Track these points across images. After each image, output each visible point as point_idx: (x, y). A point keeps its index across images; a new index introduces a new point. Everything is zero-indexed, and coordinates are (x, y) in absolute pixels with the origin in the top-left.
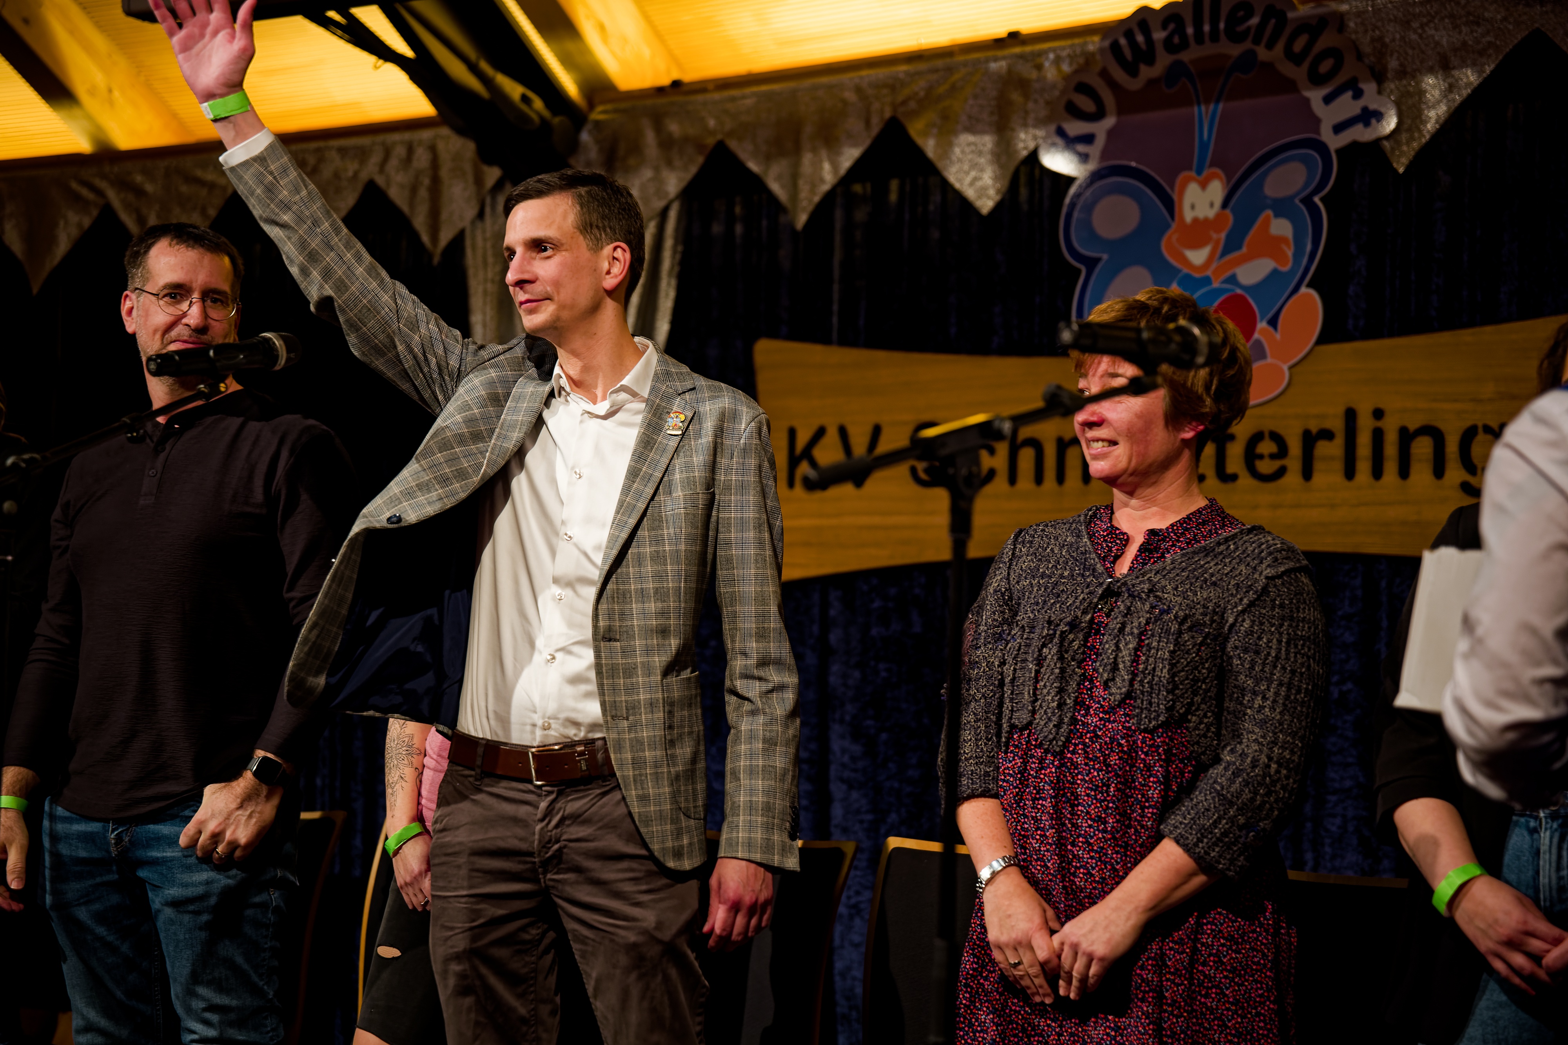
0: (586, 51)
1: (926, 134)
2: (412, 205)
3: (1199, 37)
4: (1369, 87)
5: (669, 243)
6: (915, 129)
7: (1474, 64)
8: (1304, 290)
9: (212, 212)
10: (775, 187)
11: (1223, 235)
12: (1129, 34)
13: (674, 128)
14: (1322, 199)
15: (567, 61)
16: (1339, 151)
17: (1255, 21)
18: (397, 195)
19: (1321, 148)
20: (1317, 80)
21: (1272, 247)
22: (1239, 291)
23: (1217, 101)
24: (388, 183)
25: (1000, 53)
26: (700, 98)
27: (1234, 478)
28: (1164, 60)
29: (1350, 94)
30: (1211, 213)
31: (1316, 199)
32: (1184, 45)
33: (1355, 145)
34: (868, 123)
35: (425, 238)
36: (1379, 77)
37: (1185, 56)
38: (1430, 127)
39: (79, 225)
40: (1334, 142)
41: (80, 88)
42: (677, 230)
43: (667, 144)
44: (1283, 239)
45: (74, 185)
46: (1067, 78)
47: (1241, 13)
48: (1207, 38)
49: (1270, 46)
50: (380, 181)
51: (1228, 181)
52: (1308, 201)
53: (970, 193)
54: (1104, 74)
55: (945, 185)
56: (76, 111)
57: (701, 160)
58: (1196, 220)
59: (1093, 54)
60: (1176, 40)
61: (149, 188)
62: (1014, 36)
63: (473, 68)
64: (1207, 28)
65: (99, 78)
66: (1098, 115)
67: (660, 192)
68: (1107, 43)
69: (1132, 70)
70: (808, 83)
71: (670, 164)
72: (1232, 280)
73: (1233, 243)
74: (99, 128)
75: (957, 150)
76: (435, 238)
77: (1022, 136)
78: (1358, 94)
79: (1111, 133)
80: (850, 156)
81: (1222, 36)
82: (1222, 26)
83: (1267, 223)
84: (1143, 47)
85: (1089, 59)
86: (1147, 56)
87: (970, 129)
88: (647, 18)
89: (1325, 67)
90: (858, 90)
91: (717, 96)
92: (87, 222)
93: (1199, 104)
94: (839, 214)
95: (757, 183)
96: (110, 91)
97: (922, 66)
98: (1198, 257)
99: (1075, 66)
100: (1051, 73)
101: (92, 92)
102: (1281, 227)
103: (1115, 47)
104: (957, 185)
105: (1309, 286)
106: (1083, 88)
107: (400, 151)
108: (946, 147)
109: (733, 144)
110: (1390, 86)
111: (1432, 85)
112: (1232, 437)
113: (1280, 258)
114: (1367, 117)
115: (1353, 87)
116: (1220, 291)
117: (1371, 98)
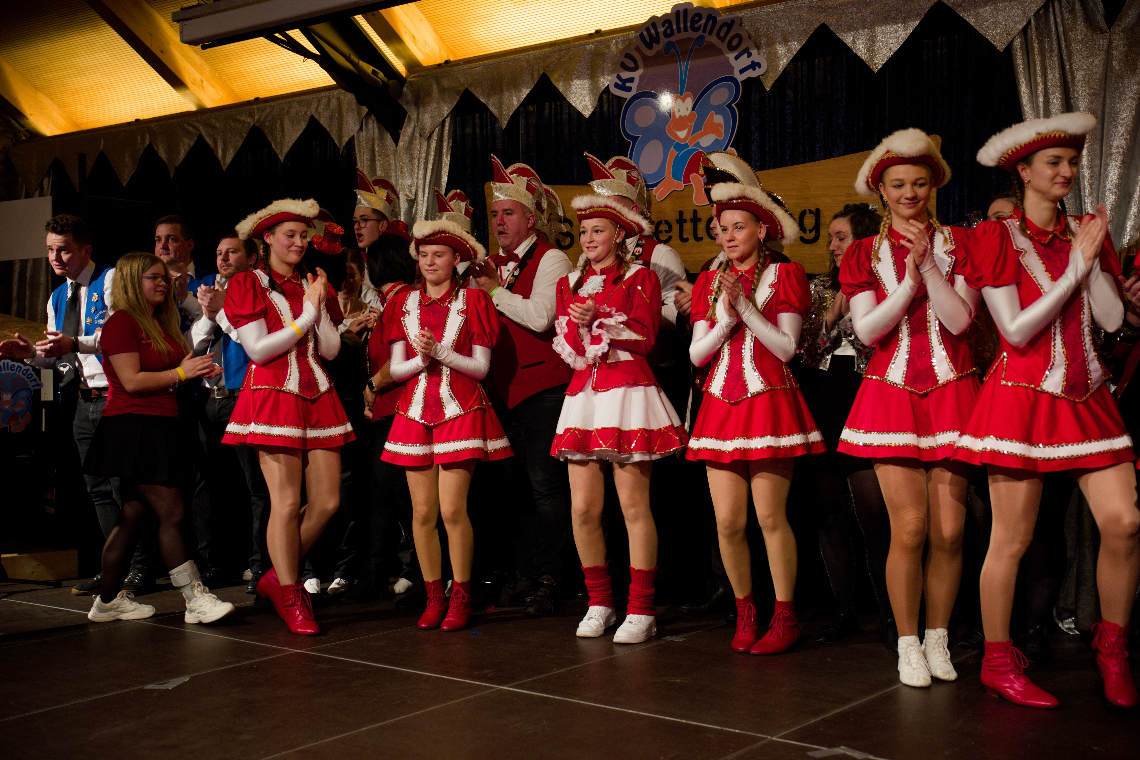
0: (407, 49)
1: (558, 81)
2: (330, 126)
3: (679, 30)
4: (754, 52)
5: (446, 137)
6: (553, 79)
7: (798, 40)
8: (729, 148)
9: (245, 135)
10: (492, 109)
11: (693, 123)
12: (648, 30)
13: (445, 83)
14: (735, 105)
15: (398, 54)
16: (742, 82)
17: (703, 22)
18: (324, 122)
19: (734, 81)
20: (732, 49)
21: (714, 128)
22: (701, 150)
23: (688, 60)
24: (319, 116)
25: (590, 41)
26: (456, 68)
27: (701, 239)
28: (663, 40)
29: (746, 55)
30: (687, 113)
31: (733, 105)
32: (672, 34)
33: (749, 79)
34: (532, 76)
35: (336, 142)
36: (758, 47)
37: (673, 39)
38: (781, 69)
39: (189, 144)
40: (741, 78)
41: (188, 81)
42: (449, 131)
43: (443, 91)
44: (719, 125)
45: (186, 126)
46: (621, 51)
47: (697, 18)
48: (682, 30)
49: (710, 33)
50: (316, 116)
51: (694, 97)
52: (729, 106)
53: (579, 108)
54: (637, 49)
55: (569, 104)
56: (187, 92)
57: (458, 98)
58: (680, 117)
59: (632, 39)
60: (669, 32)
61: (218, 125)
62: (598, 32)
63: (348, 59)
64: (682, 26)
65: (197, 76)
66: (635, 69)
67: (440, 114)
68: (638, 34)
69: (650, 47)
70: (504, 59)
71: (444, 100)
72: (698, 145)
73: (697, 128)
74: (198, 99)
75: (573, 88)
76: (340, 141)
77: (602, 80)
78: (749, 55)
79: (642, 77)
80: (525, 92)
81: (689, 29)
82: (689, 24)
83: (712, 117)
84: (654, 35)
85: (630, 41)
86: (656, 40)
87: (578, 78)
88: (436, 32)
89: (734, 43)
90: (528, 61)
91: (464, 67)
92: (192, 143)
93: (680, 62)
94: (522, 121)
95: (484, 108)
96: (202, 81)
97: (556, 48)
98: (682, 134)
99: (624, 46)
100: (613, 48)
101: (194, 82)
102: (719, 119)
103: (642, 36)
104: (574, 105)
105: (731, 147)
106: (628, 56)
107: (324, 101)
108: (568, 87)
109: (472, 90)
110: (763, 50)
111: (781, 50)
112: (700, 220)
113: (718, 134)
114: (754, 65)
115: (747, 51)
116: (692, 150)
117: (756, 56)
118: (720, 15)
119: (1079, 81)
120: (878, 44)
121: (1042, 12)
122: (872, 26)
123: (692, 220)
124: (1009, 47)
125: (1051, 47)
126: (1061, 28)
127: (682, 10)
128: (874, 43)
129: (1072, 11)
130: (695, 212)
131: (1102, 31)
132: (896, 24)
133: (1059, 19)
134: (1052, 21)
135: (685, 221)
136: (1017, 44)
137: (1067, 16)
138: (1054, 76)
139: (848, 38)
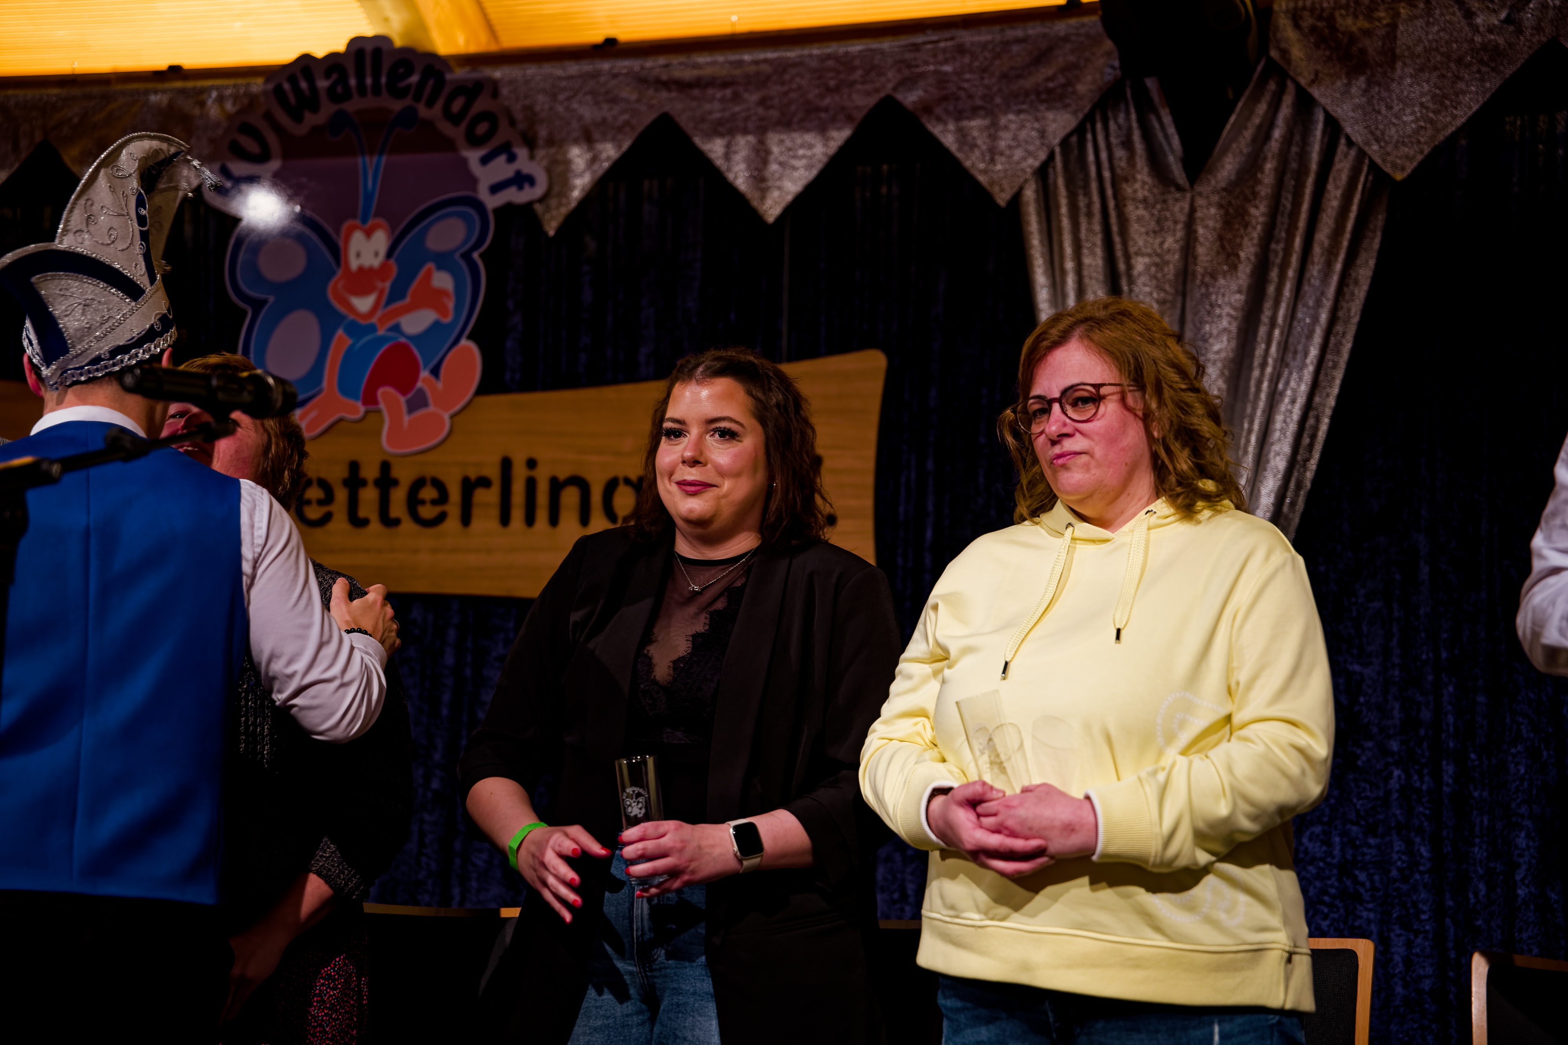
3: (362, 89)
4: (522, 153)
6: (68, 154)
7: (613, 140)
8: (464, 342)
11: (387, 285)
12: (292, 80)
14: (481, 256)
16: (496, 211)
17: (414, 79)
19: (479, 206)
20: (474, 141)
21: (433, 299)
22: (403, 340)
23: (381, 154)
25: (160, 86)
27: (396, 522)
28: (328, 109)
29: (504, 157)
30: (376, 263)
31: (476, 255)
32: (347, 95)
33: (510, 206)
34: (16, 146)
36: (531, 143)
37: (348, 107)
38: (576, 194)
40: (492, 202)
44: (444, 292)
46: (230, 117)
47: (401, 70)
48: (369, 91)
49: (430, 104)
51: (393, 232)
52: (467, 256)
54: (268, 116)
58: (361, 269)
59: (257, 96)
60: (339, 89)
62: (175, 71)
64: (369, 81)
66: (263, 158)
68: (270, 86)
69: (296, 116)
72: (397, 328)
73: (397, 293)
78: (512, 158)
79: (276, 177)
81: (384, 91)
82: (383, 80)
83: (429, 275)
84: (307, 93)
85: (253, 99)
86: (311, 102)
89: (482, 128)
93: (363, 155)
97: (76, 91)
98: (363, 304)
99: (237, 107)
100: (214, 111)
102: (443, 280)
103: (278, 91)
105: (470, 337)
106: (247, 129)
110: (541, 153)
111: (577, 155)
112: (395, 483)
113: (441, 310)
114: (521, 180)
115: (507, 151)
116: (383, 340)
117: (524, 163)
118: (451, 70)
119: (1140, 274)
120: (774, 167)
121: (1074, 139)
122: (761, 131)
123: (377, 483)
124: (1016, 199)
125: (1089, 205)
126: (1107, 174)
127: (369, 48)
128: (765, 162)
129: (1128, 144)
130: (385, 467)
131: (1179, 188)
132: (808, 130)
133: (1104, 155)
134: (1091, 157)
135: (364, 483)
136: (1029, 194)
137: (1120, 153)
138: (1094, 261)
139: (715, 148)
